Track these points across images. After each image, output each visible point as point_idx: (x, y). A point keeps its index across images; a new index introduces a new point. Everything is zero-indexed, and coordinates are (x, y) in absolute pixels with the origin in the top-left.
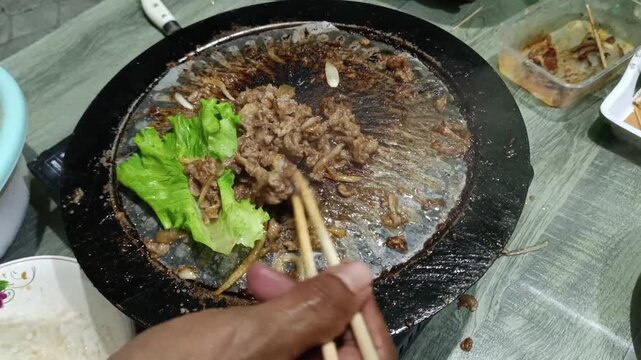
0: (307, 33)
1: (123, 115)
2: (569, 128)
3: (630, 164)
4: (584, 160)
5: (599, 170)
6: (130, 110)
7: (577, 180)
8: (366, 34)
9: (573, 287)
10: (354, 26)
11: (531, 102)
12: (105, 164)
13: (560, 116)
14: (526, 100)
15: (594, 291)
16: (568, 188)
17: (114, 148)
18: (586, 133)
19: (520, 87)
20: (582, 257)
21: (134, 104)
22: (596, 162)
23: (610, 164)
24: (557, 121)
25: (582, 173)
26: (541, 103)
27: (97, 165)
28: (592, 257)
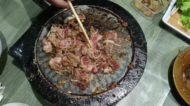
0: (81, 10)
1: (34, 46)
2: (153, 23)
3: (169, 33)
4: (157, 33)
5: (161, 36)
6: (36, 44)
7: (156, 39)
8: (98, 8)
9: (155, 68)
10: (94, 6)
11: (144, 15)
12: (35, 64)
13: (151, 19)
14: (142, 14)
15: (160, 69)
16: (154, 41)
17: (36, 58)
18: (158, 24)
19: (141, 10)
20: (157, 61)
21: (36, 42)
22: (161, 33)
23: (164, 34)
24: (151, 21)
25: (157, 37)
26: (146, 15)
27: (33, 64)
28: (159, 60)
